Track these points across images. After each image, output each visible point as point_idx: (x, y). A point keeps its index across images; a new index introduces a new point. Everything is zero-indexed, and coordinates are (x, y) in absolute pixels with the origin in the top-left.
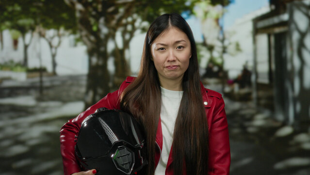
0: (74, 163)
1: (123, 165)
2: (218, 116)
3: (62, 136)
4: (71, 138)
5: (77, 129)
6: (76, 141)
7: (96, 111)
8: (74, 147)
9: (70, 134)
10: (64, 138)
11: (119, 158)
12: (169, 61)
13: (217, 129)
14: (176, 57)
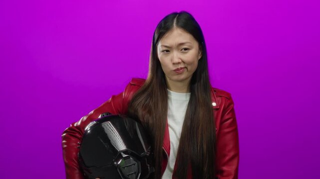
0: (77, 171)
1: (129, 175)
3: (64, 141)
4: (74, 144)
5: (80, 134)
6: (78, 148)
7: (100, 117)
8: (77, 153)
9: (73, 139)
10: (65, 144)
11: (124, 168)
12: (174, 64)
13: (227, 130)
14: (181, 59)
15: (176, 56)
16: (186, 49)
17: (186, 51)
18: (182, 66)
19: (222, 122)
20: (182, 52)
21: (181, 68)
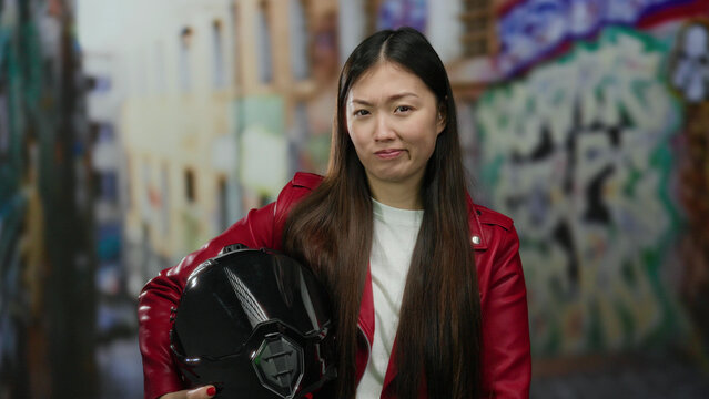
0: (167, 370)
3: (144, 308)
4: (162, 314)
6: (172, 320)
7: (221, 252)
8: (168, 332)
10: (147, 313)
12: (377, 140)
13: (502, 301)
14: (394, 131)
15: (385, 124)
16: (404, 108)
17: (406, 113)
18: (397, 145)
19: (493, 284)
20: (397, 116)
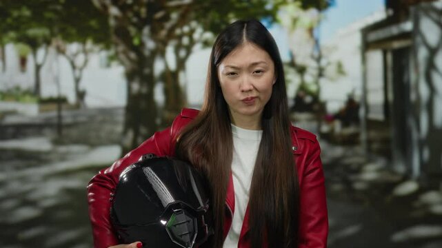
0: (109, 232)
2: (311, 166)
3: (91, 194)
4: (103, 197)
5: (112, 184)
6: (111, 201)
7: (141, 159)
8: (109, 209)
9: (103, 190)
10: (93, 197)
12: (243, 91)
13: (309, 185)
14: (252, 85)
15: (246, 80)
16: (258, 72)
17: (260, 74)
18: (254, 94)
19: (304, 175)
20: (255, 76)
21: (252, 98)
